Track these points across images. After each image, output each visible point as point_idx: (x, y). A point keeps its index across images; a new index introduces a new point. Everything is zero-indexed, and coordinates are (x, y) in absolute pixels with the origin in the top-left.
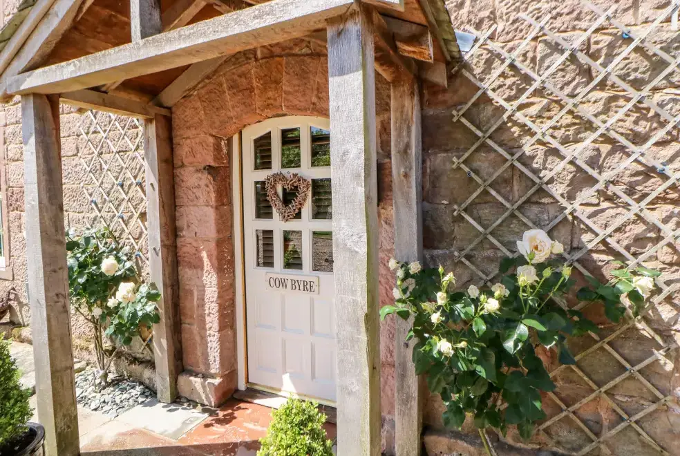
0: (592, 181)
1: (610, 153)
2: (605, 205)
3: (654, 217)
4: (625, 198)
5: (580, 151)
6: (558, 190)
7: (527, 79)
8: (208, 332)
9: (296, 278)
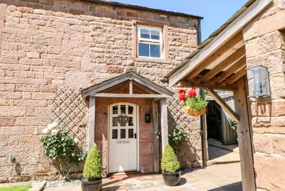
0: (179, 119)
1: (181, 115)
2: (181, 122)
3: (186, 124)
4: (183, 121)
5: (178, 114)
6: (176, 120)
7: (171, 103)
8: (103, 157)
9: (124, 140)
